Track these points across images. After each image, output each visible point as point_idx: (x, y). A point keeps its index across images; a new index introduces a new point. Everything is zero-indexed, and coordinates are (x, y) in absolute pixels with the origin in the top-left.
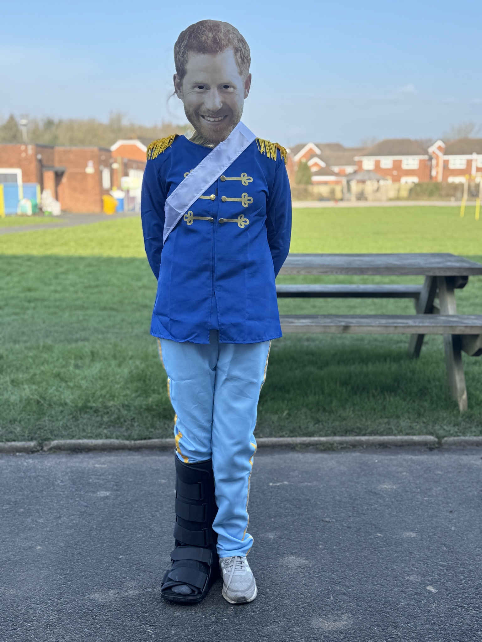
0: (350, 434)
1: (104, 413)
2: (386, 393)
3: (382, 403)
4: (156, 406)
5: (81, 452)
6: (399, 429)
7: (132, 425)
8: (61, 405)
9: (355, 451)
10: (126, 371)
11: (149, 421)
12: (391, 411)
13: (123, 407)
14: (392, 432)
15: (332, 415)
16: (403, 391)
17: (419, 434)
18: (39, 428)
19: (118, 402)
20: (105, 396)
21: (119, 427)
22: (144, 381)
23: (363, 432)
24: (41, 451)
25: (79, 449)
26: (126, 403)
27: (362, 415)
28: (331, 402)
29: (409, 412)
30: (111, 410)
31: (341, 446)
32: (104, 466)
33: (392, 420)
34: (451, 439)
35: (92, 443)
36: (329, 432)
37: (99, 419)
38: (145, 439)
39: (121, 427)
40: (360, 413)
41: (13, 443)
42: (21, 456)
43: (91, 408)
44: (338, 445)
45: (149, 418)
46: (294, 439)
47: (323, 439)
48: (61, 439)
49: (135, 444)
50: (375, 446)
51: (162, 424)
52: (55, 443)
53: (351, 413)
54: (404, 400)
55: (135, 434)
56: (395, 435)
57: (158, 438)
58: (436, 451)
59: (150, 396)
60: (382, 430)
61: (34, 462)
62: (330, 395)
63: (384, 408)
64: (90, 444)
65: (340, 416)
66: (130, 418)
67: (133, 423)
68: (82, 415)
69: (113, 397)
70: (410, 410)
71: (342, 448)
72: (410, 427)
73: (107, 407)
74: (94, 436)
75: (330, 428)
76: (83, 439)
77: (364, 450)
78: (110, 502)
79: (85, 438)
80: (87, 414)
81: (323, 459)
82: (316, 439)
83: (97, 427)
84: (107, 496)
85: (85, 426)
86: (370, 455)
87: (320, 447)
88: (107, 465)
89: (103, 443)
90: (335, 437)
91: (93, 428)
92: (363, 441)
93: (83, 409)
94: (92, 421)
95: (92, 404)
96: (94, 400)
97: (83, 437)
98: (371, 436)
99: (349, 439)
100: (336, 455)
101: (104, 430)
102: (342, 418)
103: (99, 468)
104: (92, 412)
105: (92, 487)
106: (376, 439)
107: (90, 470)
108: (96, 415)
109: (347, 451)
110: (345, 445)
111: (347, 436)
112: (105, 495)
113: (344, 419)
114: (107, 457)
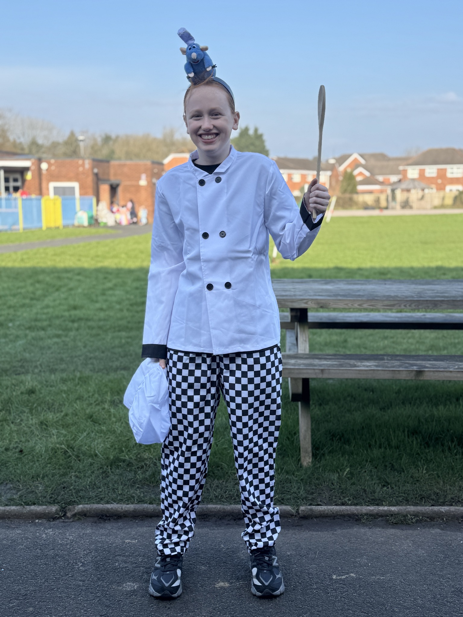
5: (109, 519)
8: (91, 456)
9: (433, 526)
15: (402, 473)
18: (64, 488)
24: (63, 518)
25: (106, 516)
27: (439, 477)
30: (146, 464)
31: (416, 519)
32: (134, 542)
35: (122, 509)
36: (400, 499)
37: (131, 475)
40: (435, 472)
41: (32, 507)
42: (41, 524)
43: (124, 461)
44: (413, 517)
46: (358, 507)
47: (393, 509)
48: (87, 504)
50: (458, 519)
52: (80, 507)
53: (424, 472)
61: (54, 534)
62: (398, 447)
64: (120, 509)
65: (412, 477)
68: (113, 470)
71: (417, 521)
73: (142, 460)
74: (125, 498)
75: (402, 493)
76: (112, 503)
77: (445, 525)
78: (137, 600)
79: (115, 501)
80: (118, 469)
81: (396, 538)
82: (386, 508)
83: (129, 487)
84: (134, 590)
85: (116, 485)
86: (453, 533)
87: (390, 519)
88: (138, 540)
89: (135, 509)
90: (409, 507)
91: (125, 487)
92: (443, 512)
93: (115, 462)
94: (124, 478)
95: (125, 456)
96: (127, 450)
97: (112, 500)
98: (452, 505)
99: (425, 510)
100: (411, 532)
101: (137, 491)
102: (415, 479)
103: (128, 545)
104: (125, 466)
105: (118, 575)
106: (458, 510)
107: (117, 548)
108: (128, 470)
109: (424, 526)
110: (421, 517)
111: (423, 506)
112: (132, 589)
113: (417, 481)
114: (138, 528)
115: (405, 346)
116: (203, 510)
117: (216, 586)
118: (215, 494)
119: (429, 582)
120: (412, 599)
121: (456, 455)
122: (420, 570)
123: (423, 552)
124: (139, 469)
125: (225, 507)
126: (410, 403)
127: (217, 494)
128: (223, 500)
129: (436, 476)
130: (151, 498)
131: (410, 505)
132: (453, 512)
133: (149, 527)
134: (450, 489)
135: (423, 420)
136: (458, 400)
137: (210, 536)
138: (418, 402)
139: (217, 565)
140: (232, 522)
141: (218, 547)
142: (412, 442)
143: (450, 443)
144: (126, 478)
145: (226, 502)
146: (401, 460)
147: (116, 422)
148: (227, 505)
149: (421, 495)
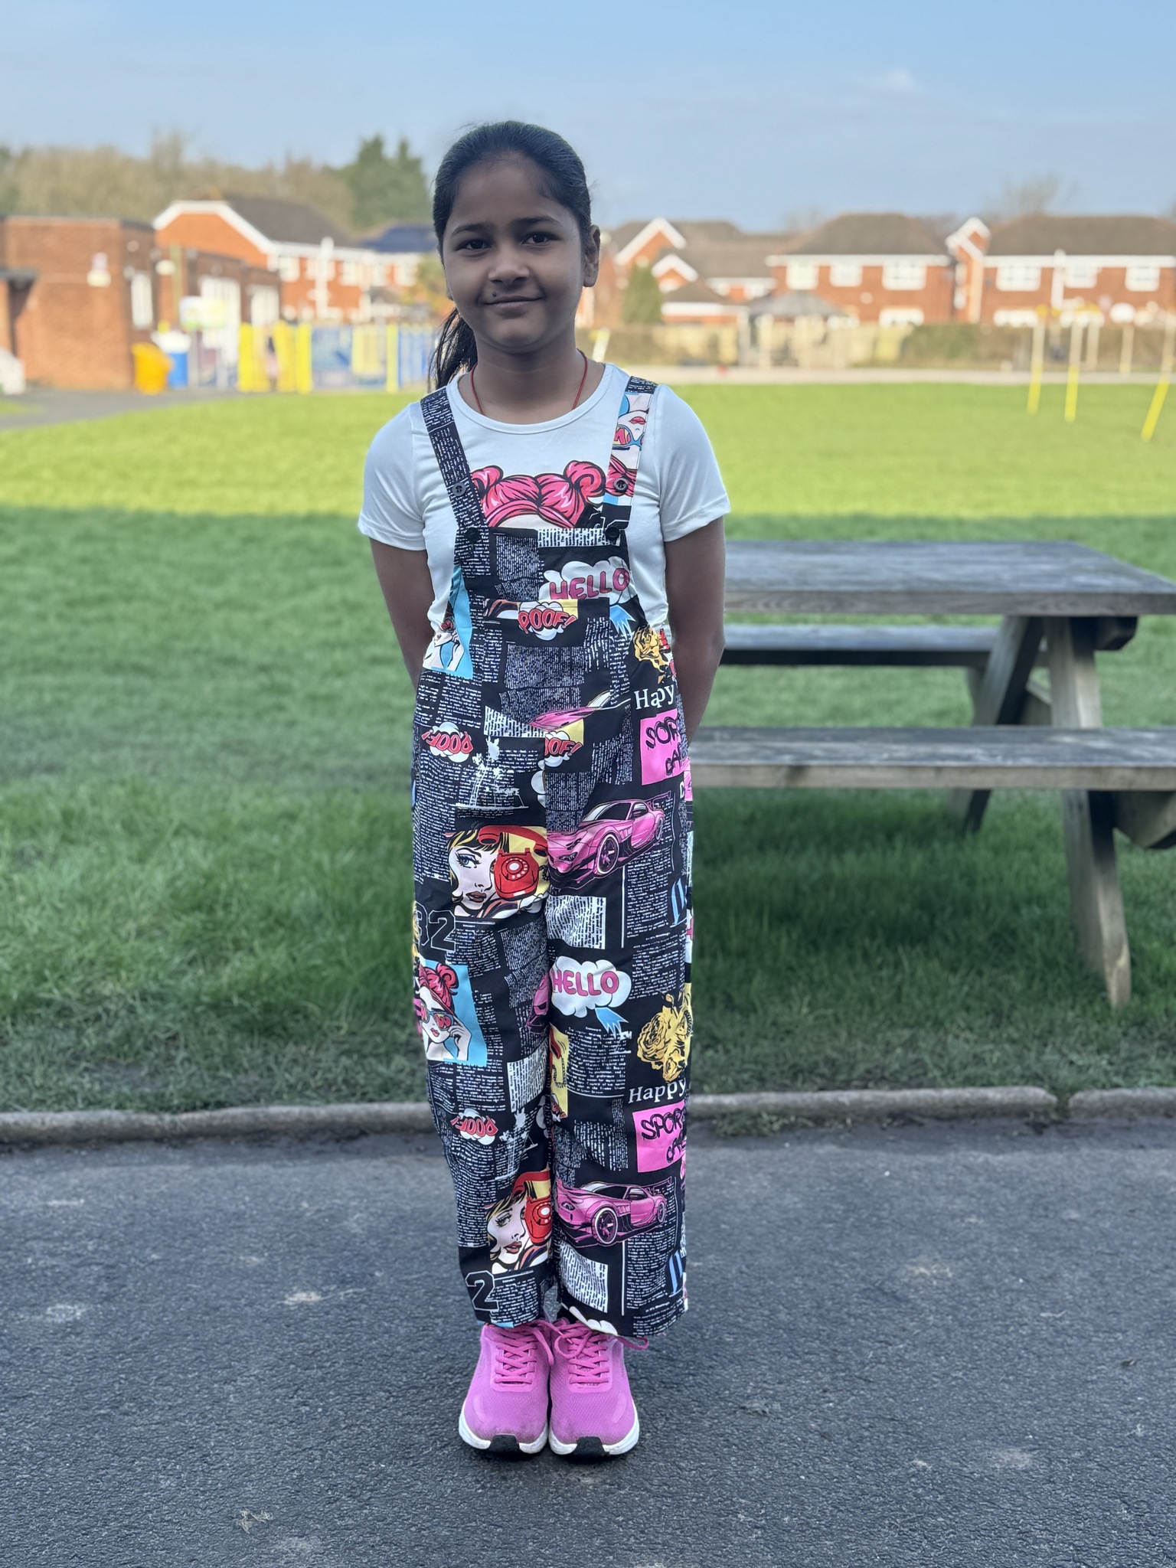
0: (804, 1082)
1: (86, 1020)
2: (900, 950)
3: (891, 978)
4: (241, 995)
5: (10, 1151)
6: (944, 1066)
7: (170, 1059)
9: (819, 1139)
10: (160, 877)
11: (220, 1044)
12: (918, 1004)
13: (143, 999)
14: (925, 1074)
15: (753, 1018)
16: (946, 940)
17: (1002, 1082)
19: (130, 985)
20: (92, 963)
21: (128, 1066)
22: (211, 910)
23: (842, 1077)
26: (154, 987)
27: (837, 1021)
28: (748, 978)
29: (968, 1009)
30: (107, 1011)
31: (781, 1122)
32: (74, 1203)
33: (922, 1032)
34: (1094, 1096)
35: (43, 1123)
36: (746, 1076)
37: (66, 1040)
38: (206, 1106)
39: (137, 1065)
40: (830, 1012)
43: (49, 1003)
44: (774, 1118)
45: (221, 1037)
47: (729, 1100)
49: (174, 1123)
50: (879, 1120)
51: (258, 1052)
53: (805, 1010)
54: (954, 970)
55: (173, 1089)
56: (933, 1085)
57: (244, 1103)
58: (1052, 1136)
59: (227, 961)
60: (896, 1066)
62: (743, 954)
63: (898, 997)
64: (37, 1125)
65: (774, 1024)
66: (162, 1037)
67: (173, 1052)
68: (19, 1028)
69: (114, 966)
70: (971, 1002)
71: (784, 1128)
72: (975, 1056)
73: (97, 999)
74: (51, 1097)
75: (750, 1062)
76: (16, 1110)
77: (848, 1135)
78: (82, 1346)
79: (24, 1105)
80: (33, 1023)
81: (732, 1168)
82: (710, 1100)
83: (63, 1069)
84: (75, 1321)
85: (27, 1065)
86: (866, 1154)
87: (720, 1124)
88: (86, 1198)
89: (77, 1122)
90: (764, 1095)
91: (51, 1070)
92: (843, 1105)
93: (24, 1008)
94: (49, 1048)
95: (50, 991)
96: (56, 975)
97: (18, 1101)
98: (866, 1087)
99: (804, 1101)
100: (767, 1153)
101: (83, 1077)
102: (782, 1029)
103: (61, 1212)
104: (52, 1018)
105: (32, 1288)
106: (882, 1098)
107: (31, 1220)
108: (61, 1025)
109: (799, 1138)
110: (793, 1119)
111: (798, 1090)
112: (70, 1319)
113: (788, 1032)
114: (87, 1170)
115: (769, 710)
116: (257, 1119)
117: (286, 1302)
118: (287, 1081)
119: (807, 1271)
120: (766, 1312)
121: (880, 968)
122: (787, 1243)
123: (796, 1199)
124: (90, 1023)
125: (313, 1110)
126: (777, 847)
127: (292, 1080)
128: (308, 1093)
129: (831, 1019)
130: (119, 1094)
131: (767, 1090)
132: (868, 1103)
133: (115, 1165)
134: (864, 1050)
135: (805, 888)
136: (890, 837)
137: (272, 1182)
138: (796, 844)
139: (290, 1252)
140: (330, 1147)
141: (293, 1208)
142: (779, 939)
143: (867, 941)
144: (53, 1046)
145: (315, 1099)
146: (750, 982)
147: (26, 906)
148: (317, 1106)
149: (794, 1066)
